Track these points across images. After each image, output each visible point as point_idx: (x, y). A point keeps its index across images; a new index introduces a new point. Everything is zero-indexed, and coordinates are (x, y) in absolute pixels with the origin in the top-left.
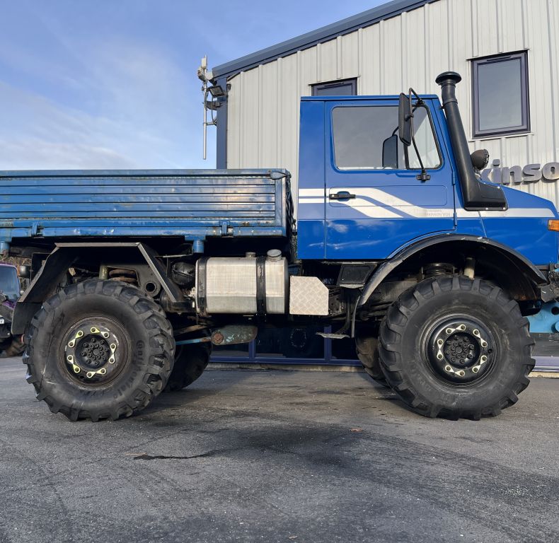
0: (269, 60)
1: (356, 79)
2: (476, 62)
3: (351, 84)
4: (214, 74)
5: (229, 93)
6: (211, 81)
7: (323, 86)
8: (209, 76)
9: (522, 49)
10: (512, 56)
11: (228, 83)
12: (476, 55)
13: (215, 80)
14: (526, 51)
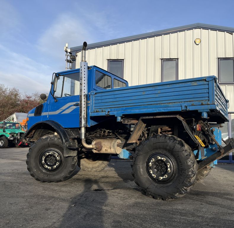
0: (92, 48)
1: (123, 60)
2: (163, 60)
3: (122, 61)
4: (71, 50)
5: (77, 58)
6: (69, 53)
7: (112, 60)
8: (69, 51)
9: (177, 58)
10: (174, 60)
11: (76, 54)
12: (163, 58)
13: (71, 52)
14: (178, 59)
